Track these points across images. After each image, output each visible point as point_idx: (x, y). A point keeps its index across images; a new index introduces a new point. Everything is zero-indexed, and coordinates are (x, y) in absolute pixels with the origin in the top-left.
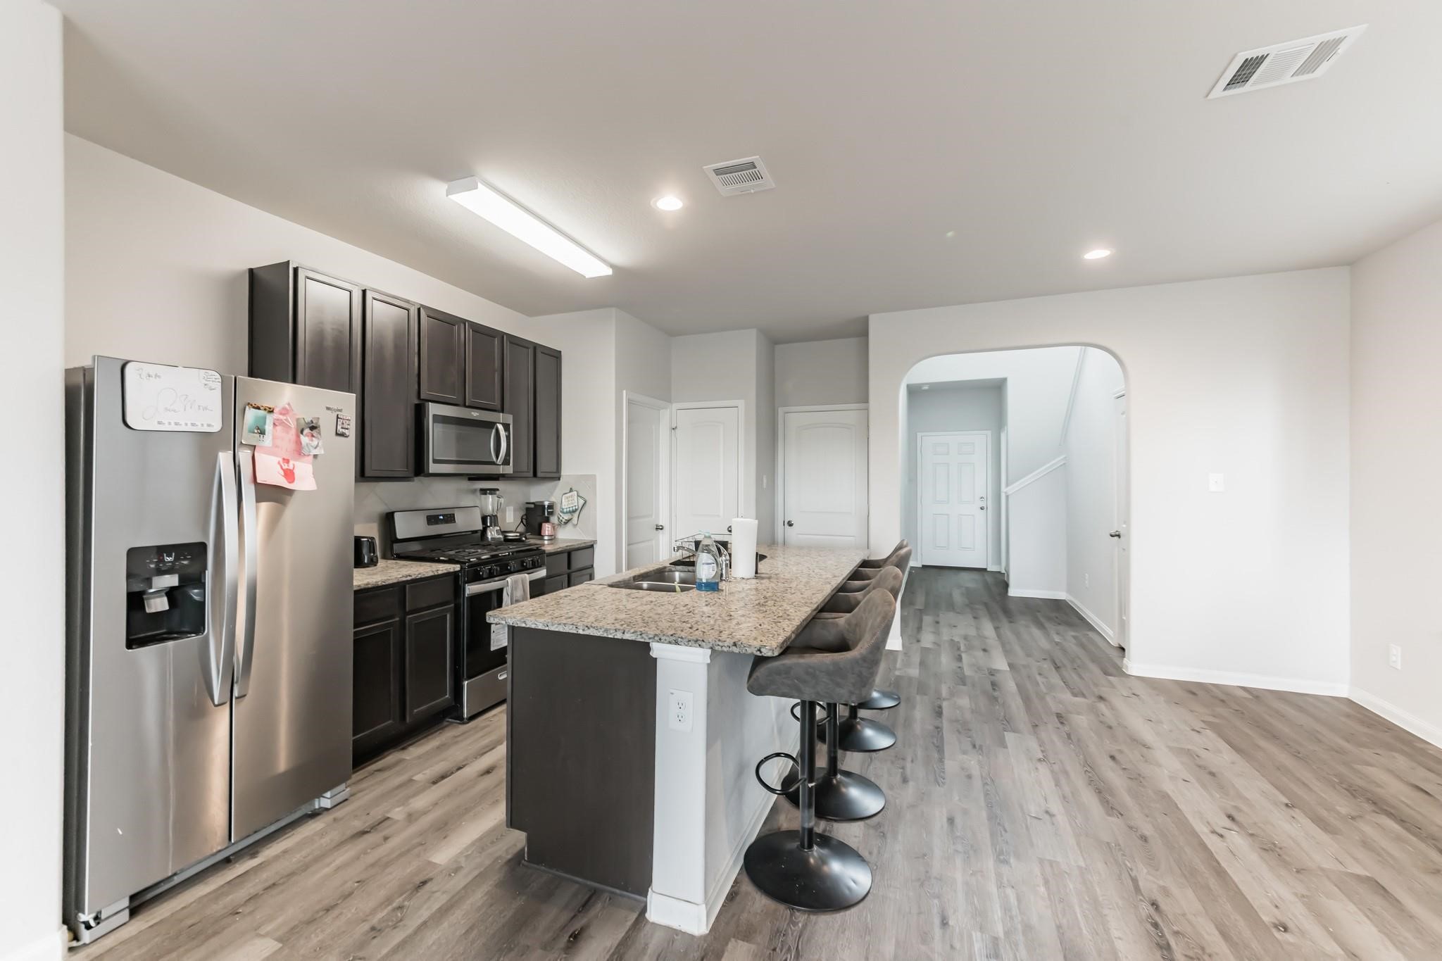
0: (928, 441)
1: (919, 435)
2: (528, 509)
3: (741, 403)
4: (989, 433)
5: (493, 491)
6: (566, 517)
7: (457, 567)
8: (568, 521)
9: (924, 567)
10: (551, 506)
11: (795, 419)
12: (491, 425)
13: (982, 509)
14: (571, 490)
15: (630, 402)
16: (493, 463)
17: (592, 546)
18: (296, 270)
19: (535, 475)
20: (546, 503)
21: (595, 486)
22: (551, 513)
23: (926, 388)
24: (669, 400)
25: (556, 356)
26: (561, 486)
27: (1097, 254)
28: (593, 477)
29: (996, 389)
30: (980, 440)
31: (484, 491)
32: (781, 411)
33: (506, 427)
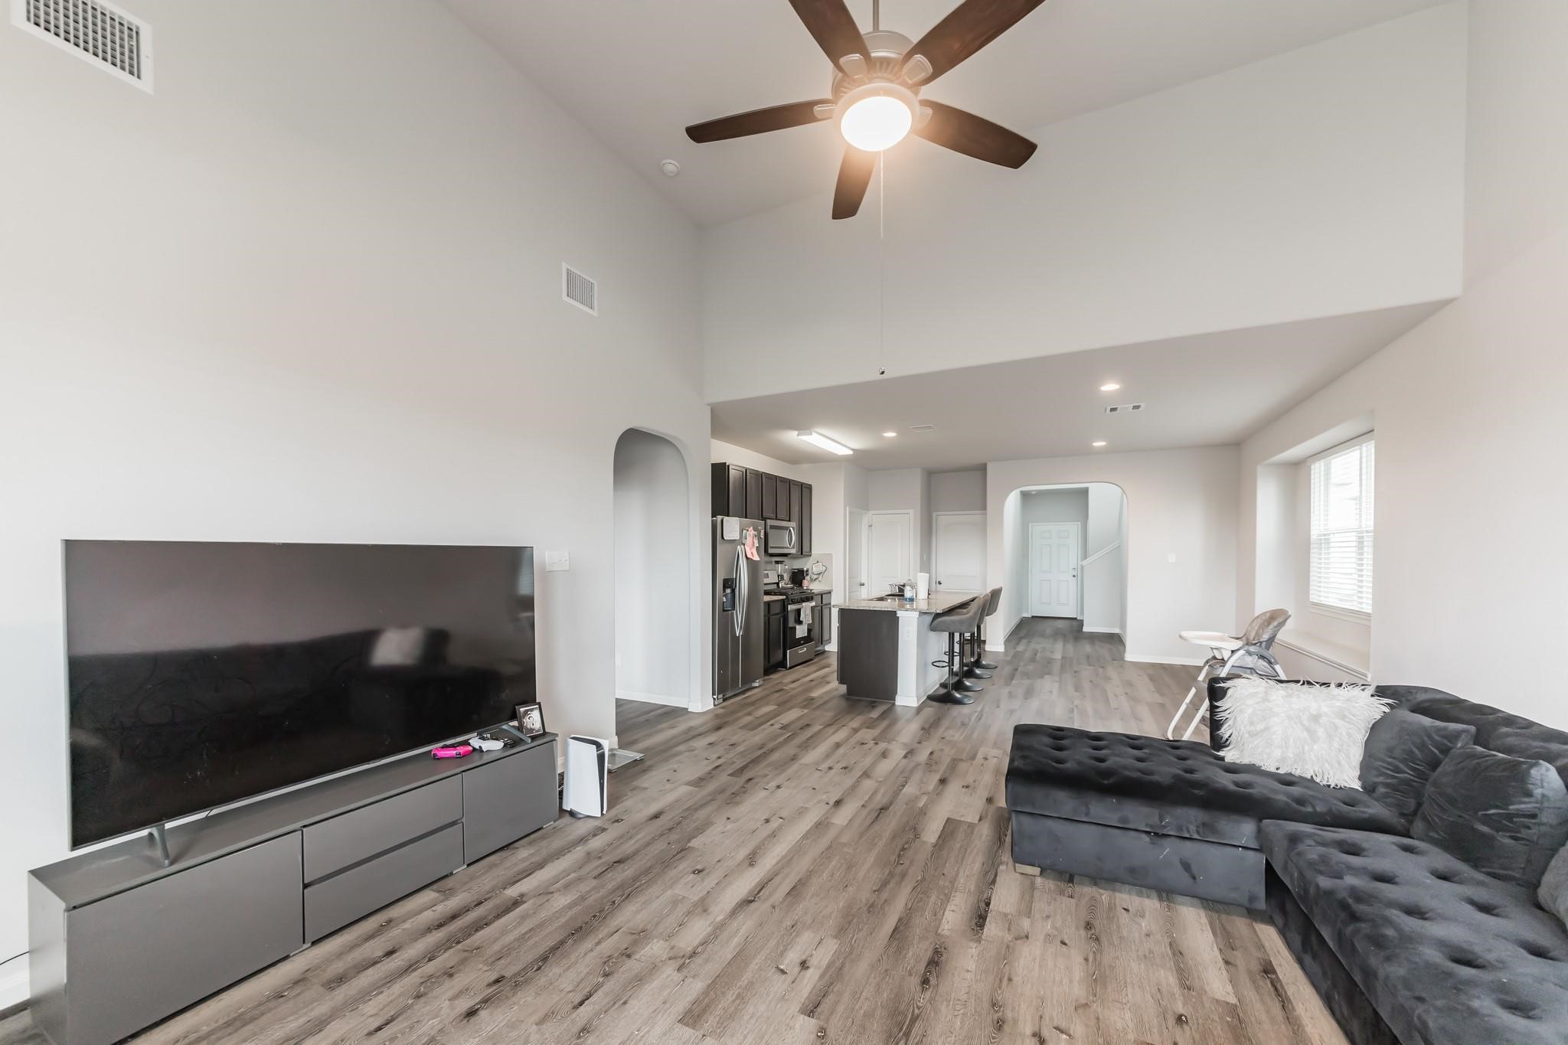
0: (1037, 529)
1: (1030, 524)
2: (793, 573)
3: (911, 511)
4: (1079, 523)
5: (781, 562)
6: (816, 577)
7: (784, 597)
8: (816, 579)
9: (1033, 617)
10: (807, 571)
11: (943, 519)
12: (786, 528)
13: (1074, 576)
14: (818, 562)
15: (850, 513)
16: (788, 548)
17: (830, 592)
18: (728, 466)
19: (802, 553)
20: (805, 569)
21: (832, 559)
22: (807, 575)
23: (1034, 493)
24: (868, 510)
25: (809, 487)
26: (812, 560)
27: (1099, 444)
28: (831, 555)
29: (1084, 492)
30: (1073, 528)
31: (777, 562)
32: (934, 514)
33: (793, 528)
